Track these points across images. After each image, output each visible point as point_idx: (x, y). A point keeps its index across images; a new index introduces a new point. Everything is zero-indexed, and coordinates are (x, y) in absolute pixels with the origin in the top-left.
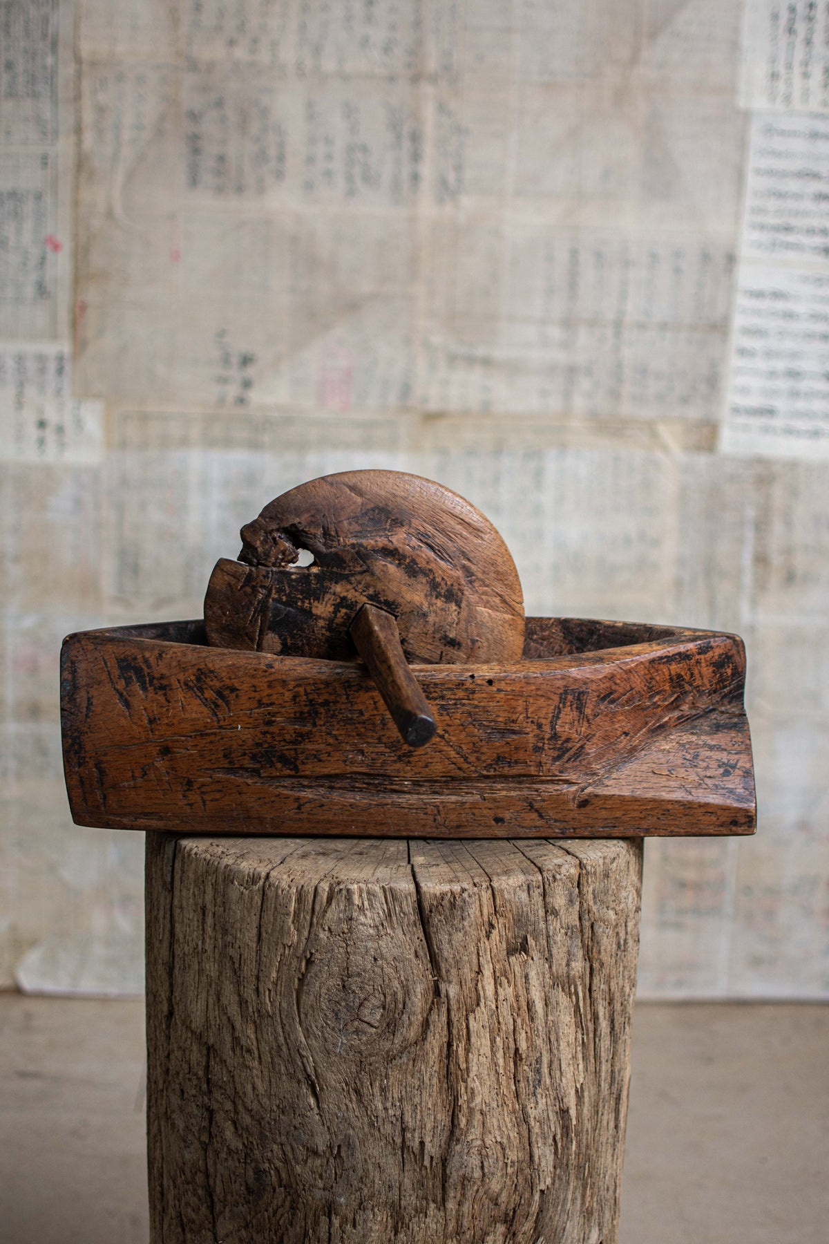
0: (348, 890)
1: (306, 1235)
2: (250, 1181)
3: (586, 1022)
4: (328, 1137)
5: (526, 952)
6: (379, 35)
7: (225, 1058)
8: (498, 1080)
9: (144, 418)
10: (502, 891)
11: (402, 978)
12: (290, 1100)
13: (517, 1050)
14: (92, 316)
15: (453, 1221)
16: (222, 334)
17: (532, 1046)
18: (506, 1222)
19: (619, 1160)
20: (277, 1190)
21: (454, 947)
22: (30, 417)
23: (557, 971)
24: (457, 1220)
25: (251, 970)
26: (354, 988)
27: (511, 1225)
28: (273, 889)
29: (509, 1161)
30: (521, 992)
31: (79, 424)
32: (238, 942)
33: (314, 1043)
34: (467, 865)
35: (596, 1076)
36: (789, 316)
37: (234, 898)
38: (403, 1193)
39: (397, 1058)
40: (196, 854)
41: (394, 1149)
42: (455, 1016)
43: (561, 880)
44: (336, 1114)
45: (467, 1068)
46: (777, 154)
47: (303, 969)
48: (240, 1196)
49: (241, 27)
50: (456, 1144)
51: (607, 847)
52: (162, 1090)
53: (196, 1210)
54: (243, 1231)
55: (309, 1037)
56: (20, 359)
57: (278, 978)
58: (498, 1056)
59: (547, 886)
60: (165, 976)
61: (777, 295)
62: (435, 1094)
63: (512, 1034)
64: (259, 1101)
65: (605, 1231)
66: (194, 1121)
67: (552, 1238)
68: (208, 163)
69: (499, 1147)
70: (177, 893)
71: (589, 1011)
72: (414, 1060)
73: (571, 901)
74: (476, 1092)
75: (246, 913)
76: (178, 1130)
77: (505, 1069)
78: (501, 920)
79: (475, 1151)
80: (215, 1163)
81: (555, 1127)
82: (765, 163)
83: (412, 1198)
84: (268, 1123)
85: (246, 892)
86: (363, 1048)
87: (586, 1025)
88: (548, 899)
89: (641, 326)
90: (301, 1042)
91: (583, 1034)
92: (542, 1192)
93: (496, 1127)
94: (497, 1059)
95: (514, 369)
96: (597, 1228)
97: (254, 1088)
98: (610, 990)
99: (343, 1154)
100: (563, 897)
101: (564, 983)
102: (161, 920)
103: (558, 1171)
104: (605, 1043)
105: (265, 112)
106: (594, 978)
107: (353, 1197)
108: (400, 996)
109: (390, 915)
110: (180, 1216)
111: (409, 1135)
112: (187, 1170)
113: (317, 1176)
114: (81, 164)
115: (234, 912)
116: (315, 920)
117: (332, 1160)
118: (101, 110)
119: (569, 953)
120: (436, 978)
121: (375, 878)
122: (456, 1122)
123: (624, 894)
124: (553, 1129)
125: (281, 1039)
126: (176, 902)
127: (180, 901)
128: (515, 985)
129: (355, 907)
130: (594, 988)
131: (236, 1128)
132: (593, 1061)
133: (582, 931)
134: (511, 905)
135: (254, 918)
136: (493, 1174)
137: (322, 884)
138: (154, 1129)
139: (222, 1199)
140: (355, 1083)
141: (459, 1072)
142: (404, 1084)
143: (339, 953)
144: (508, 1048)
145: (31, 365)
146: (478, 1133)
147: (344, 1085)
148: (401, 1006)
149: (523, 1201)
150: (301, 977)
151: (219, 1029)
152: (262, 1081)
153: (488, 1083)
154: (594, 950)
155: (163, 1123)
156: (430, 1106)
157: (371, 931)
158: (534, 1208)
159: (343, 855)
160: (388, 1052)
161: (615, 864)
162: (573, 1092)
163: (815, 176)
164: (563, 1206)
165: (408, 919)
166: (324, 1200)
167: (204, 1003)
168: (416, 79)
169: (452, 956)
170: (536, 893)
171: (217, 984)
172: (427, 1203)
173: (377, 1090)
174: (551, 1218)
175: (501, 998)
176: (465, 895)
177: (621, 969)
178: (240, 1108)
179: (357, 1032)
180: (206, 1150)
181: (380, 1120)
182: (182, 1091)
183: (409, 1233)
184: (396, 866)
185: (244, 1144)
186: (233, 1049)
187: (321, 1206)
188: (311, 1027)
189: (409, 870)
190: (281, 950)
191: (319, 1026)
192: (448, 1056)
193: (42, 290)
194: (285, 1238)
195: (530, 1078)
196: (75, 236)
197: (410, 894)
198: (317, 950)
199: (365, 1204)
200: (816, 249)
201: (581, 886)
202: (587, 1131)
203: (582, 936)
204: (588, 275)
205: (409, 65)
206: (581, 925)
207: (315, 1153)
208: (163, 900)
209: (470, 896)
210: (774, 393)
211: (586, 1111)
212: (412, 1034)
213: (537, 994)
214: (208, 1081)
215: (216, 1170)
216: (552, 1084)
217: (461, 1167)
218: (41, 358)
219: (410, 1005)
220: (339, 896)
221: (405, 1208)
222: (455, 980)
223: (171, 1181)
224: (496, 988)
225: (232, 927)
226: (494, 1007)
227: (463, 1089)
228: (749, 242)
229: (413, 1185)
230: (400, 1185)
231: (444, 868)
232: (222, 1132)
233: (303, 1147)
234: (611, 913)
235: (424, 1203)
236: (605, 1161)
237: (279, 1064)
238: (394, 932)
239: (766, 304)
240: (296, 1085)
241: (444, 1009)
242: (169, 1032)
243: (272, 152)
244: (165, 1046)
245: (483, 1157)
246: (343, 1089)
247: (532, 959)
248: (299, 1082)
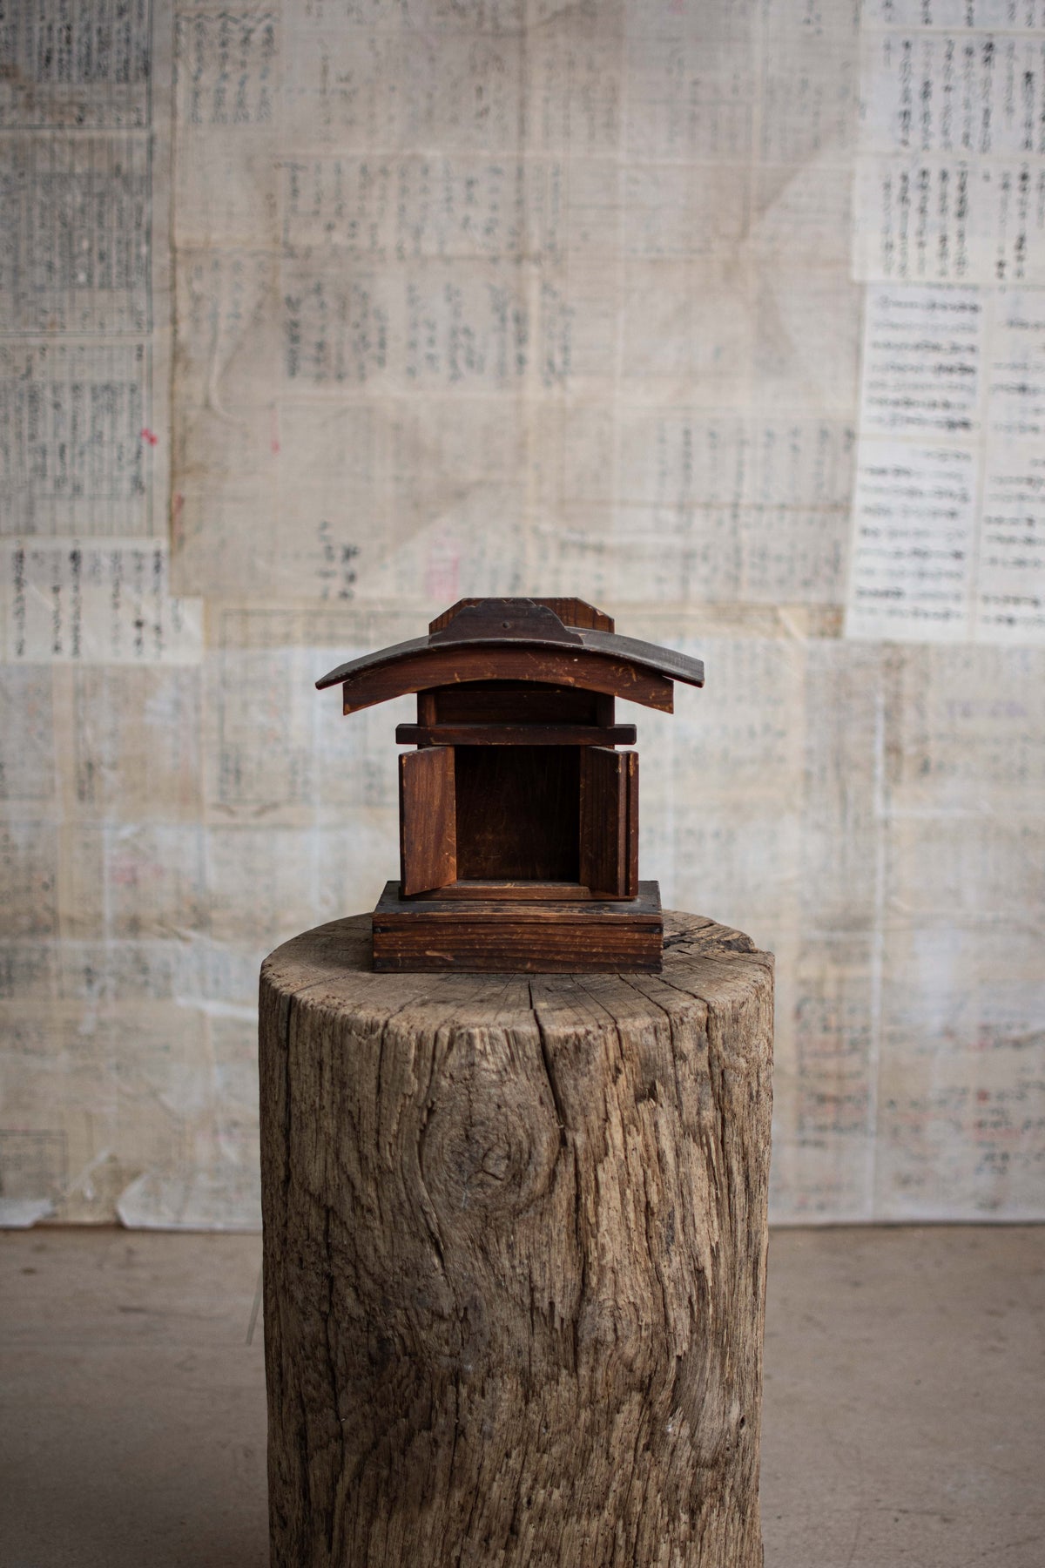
0: (470, 1036)
1: (432, 1407)
2: (373, 1351)
3: (719, 1175)
4: (454, 1299)
5: (655, 1099)
6: (480, 216)
7: (345, 1219)
8: (629, 1235)
9: (245, 614)
10: (628, 1033)
11: (527, 1126)
12: (414, 1261)
13: (648, 1203)
14: (190, 511)
15: (587, 1389)
16: (325, 526)
17: (663, 1200)
18: (641, 1390)
19: (759, 1332)
20: (402, 1359)
21: (580, 1093)
22: (126, 616)
23: (688, 1121)
24: (591, 1388)
25: (371, 1125)
26: (477, 1137)
27: (647, 1394)
28: (392, 1036)
29: (643, 1323)
30: (651, 1141)
31: (177, 622)
32: (357, 1094)
33: (436, 1197)
34: (591, 1009)
35: (731, 1235)
36: (913, 493)
37: (352, 1049)
38: (533, 1358)
39: (524, 1212)
40: (312, 1006)
41: (523, 1310)
42: (582, 1167)
43: (689, 1022)
44: (462, 1274)
45: (597, 1222)
46: (894, 326)
47: (425, 1120)
48: (363, 1368)
49: (339, 212)
50: (588, 1305)
51: (736, 991)
52: (279, 1263)
53: (317, 1387)
54: (367, 1407)
55: (432, 1192)
56: (116, 557)
57: (399, 1131)
58: (628, 1209)
59: (674, 1029)
60: (281, 1139)
61: (899, 472)
62: (564, 1251)
63: (642, 1186)
64: (381, 1263)
65: (747, 1407)
66: (313, 1291)
67: (691, 1409)
68: (308, 350)
69: (632, 1308)
70: (293, 1049)
71: (722, 1165)
72: (541, 1214)
73: (699, 1046)
74: (607, 1248)
75: (364, 1063)
76: (297, 1303)
77: (636, 1223)
78: (628, 1064)
79: (606, 1312)
80: (336, 1335)
81: (690, 1288)
82: (882, 336)
83: (543, 1364)
84: (392, 1287)
85: (364, 1042)
86: (488, 1201)
87: (720, 1180)
88: (676, 1043)
89: (760, 508)
90: (424, 1198)
91: (717, 1189)
92: (679, 1358)
93: (628, 1286)
94: (628, 1213)
95: (628, 555)
96: (738, 1403)
97: (376, 1250)
98: (743, 1144)
99: (470, 1317)
100: (692, 1042)
101: (696, 1132)
102: (277, 1080)
103: (695, 1336)
104: (740, 1201)
105: (365, 297)
106: (727, 1129)
107: (481, 1363)
108: (525, 1145)
109: (513, 1059)
110: (300, 1396)
111: (538, 1295)
112: (307, 1345)
113: (443, 1343)
114: (177, 354)
115: (352, 1063)
116: (436, 1067)
117: (458, 1324)
118: (197, 299)
119: (699, 1101)
120: (562, 1126)
121: (497, 1021)
122: (587, 1281)
123: (754, 1042)
124: (688, 1290)
125: (403, 1196)
126: (292, 1059)
127: (297, 1057)
128: (645, 1134)
129: (477, 1052)
130: (727, 1140)
131: (358, 1295)
132: (728, 1219)
133: (712, 1078)
134: (637, 1048)
135: (373, 1068)
136: (627, 1337)
137: (443, 1030)
138: (271, 1307)
139: (344, 1373)
140: (481, 1240)
141: (589, 1227)
142: (532, 1240)
143: (462, 1101)
144: (639, 1201)
145: (128, 563)
146: (610, 1292)
147: (469, 1242)
148: (526, 1156)
149: (659, 1368)
150: (422, 1128)
151: (338, 1189)
152: (384, 1242)
153: (619, 1239)
154: (726, 1099)
155: (281, 1298)
156: (559, 1263)
157: (494, 1077)
158: (671, 1376)
159: (462, 1003)
160: (514, 1206)
161: (744, 1009)
162: (708, 1251)
163: (936, 348)
164: (701, 1374)
165: (532, 1064)
166: (450, 1369)
167: (322, 1163)
168: (518, 260)
169: (577, 1102)
170: (664, 1036)
171: (336, 1142)
172: (559, 1369)
173: (503, 1247)
174: (689, 1386)
175: (630, 1147)
176: (590, 1038)
177: (755, 1122)
178: (362, 1272)
179: (482, 1184)
180: (326, 1321)
181: (507, 1279)
182: (301, 1260)
183: (541, 1402)
184: (518, 1011)
185: (366, 1311)
186: (353, 1210)
187: (448, 1374)
188: (434, 1181)
189: (531, 1013)
190: (402, 1101)
191: (442, 1179)
192: (577, 1210)
193: (138, 484)
194: (411, 1411)
195: (663, 1234)
196: (172, 429)
197: (533, 1037)
198: (439, 1099)
199: (494, 1371)
200: (939, 423)
201: (710, 1031)
202: (724, 1294)
203: (713, 1083)
204: (702, 456)
205: (512, 246)
206: (711, 1071)
207: (441, 1317)
208: (279, 1059)
209: (595, 1039)
210: (901, 574)
211: (723, 1272)
212: (539, 1186)
213: (668, 1143)
214: (328, 1246)
215: (337, 1342)
216: (686, 1241)
217: (593, 1329)
218: (137, 555)
219: (535, 1155)
220: (460, 1041)
221: (536, 1375)
222: (582, 1129)
223: (290, 1359)
224: (624, 1137)
225: (351, 1079)
226: (623, 1157)
227: (593, 1245)
228: (868, 417)
229: (544, 1349)
230: (530, 1350)
231: (567, 1013)
232: (343, 1300)
233: (428, 1310)
234: (742, 1060)
235: (556, 1369)
236: (745, 1329)
237: (402, 1223)
238: (517, 1078)
239: (888, 481)
240: (418, 1244)
241: (571, 1159)
242: (286, 1197)
243: (374, 338)
244: (282, 1214)
245: (616, 1319)
246: (468, 1247)
247: (661, 1106)
248: (422, 1241)
